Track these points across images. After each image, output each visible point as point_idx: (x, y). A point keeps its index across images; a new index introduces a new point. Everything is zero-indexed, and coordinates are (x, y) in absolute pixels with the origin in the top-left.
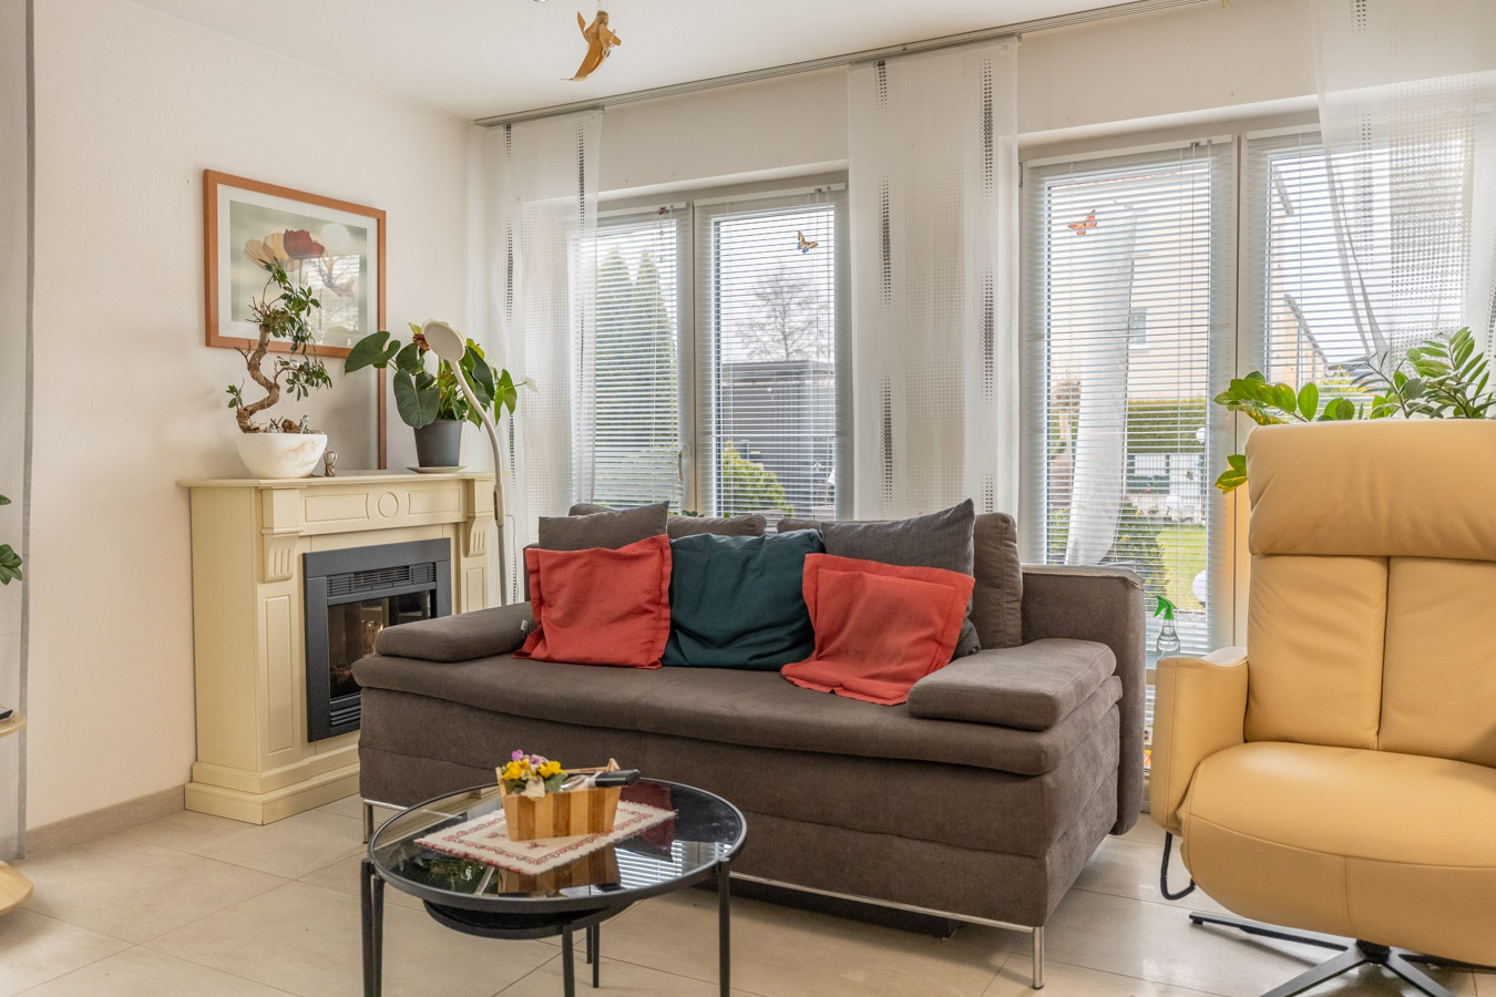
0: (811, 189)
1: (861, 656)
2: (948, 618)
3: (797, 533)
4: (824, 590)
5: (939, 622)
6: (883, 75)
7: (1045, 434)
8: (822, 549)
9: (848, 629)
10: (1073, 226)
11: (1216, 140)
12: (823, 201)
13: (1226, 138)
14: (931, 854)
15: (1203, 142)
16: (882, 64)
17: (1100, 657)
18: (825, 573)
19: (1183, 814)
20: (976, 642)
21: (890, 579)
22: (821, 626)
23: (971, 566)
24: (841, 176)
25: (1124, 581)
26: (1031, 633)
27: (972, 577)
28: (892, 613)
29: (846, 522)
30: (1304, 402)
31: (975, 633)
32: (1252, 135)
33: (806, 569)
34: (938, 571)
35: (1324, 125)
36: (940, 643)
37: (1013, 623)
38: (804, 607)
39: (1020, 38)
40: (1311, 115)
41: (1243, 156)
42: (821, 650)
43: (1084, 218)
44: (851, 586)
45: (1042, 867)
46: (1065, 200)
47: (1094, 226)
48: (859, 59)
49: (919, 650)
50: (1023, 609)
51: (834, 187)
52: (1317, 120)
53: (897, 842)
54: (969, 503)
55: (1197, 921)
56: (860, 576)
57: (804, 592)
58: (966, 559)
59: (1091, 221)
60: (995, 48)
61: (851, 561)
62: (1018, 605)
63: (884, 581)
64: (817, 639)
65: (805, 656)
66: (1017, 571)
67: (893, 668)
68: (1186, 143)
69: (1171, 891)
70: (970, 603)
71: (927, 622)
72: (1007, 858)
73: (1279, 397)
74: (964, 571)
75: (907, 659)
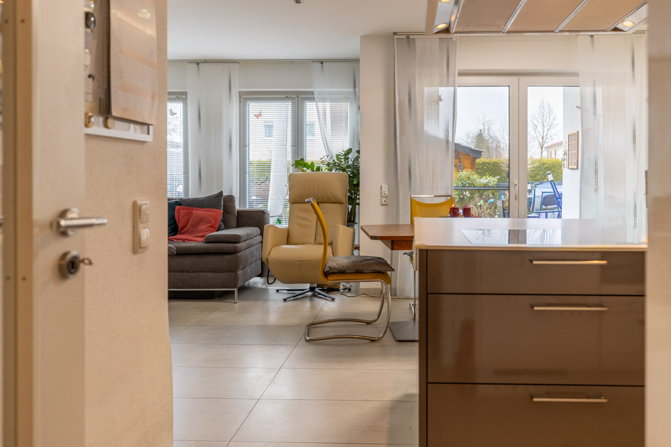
0: (175, 97)
1: (192, 232)
2: (216, 221)
3: (173, 201)
4: (181, 215)
5: (213, 222)
6: (198, 67)
7: (248, 174)
8: (180, 205)
9: (188, 225)
10: (255, 115)
11: (292, 96)
12: (179, 100)
13: (295, 96)
14: (210, 275)
15: (289, 97)
16: (198, 64)
17: (256, 230)
18: (181, 211)
19: (269, 258)
20: (223, 227)
21: (200, 212)
22: (180, 225)
23: (222, 208)
24: (185, 94)
25: (263, 211)
26: (239, 225)
27: (222, 211)
28: (200, 221)
29: (187, 198)
30: (311, 166)
31: (223, 225)
32: (301, 96)
33: (176, 210)
34: (213, 209)
35: (316, 96)
36: (214, 228)
37: (234, 223)
38: (175, 221)
39: (239, 63)
40: (312, 93)
41: (299, 101)
42: (180, 232)
43: (258, 114)
44: (189, 214)
45: (237, 274)
46: (253, 107)
47: (261, 116)
48: (191, 62)
49: (208, 229)
50: (237, 220)
51: (183, 97)
52: (314, 94)
53: (201, 273)
54: (222, 192)
55: (278, 291)
56: (192, 212)
57: (175, 217)
58: (221, 206)
59: (260, 115)
60: (232, 65)
61: (190, 208)
62: (235, 219)
63: (198, 212)
64: (179, 229)
65: (175, 234)
66: (235, 209)
67: (201, 234)
68: (285, 96)
69: (269, 283)
70: (222, 218)
71: (210, 222)
72: (228, 273)
73: (306, 165)
74: (220, 209)
75: (205, 232)
